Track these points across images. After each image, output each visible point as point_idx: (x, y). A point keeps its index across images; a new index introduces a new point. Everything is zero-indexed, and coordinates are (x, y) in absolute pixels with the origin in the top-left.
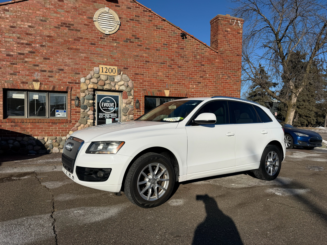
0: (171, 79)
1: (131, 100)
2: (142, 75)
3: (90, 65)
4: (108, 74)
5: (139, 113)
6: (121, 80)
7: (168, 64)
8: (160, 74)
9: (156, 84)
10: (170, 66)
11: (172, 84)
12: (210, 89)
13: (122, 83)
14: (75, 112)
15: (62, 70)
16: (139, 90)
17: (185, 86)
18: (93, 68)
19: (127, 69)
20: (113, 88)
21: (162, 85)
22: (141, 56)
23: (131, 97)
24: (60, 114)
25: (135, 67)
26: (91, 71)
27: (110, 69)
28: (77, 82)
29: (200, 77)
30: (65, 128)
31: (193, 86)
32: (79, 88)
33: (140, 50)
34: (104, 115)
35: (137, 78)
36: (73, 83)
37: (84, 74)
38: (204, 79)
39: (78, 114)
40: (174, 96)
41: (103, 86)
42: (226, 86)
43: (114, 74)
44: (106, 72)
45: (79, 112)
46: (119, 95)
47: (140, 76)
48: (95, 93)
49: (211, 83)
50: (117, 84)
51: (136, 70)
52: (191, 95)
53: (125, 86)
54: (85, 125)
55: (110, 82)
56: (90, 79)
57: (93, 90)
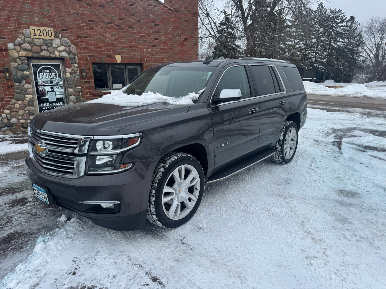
0: (122, 42)
1: (76, 69)
2: (86, 37)
3: (17, 26)
4: (43, 37)
5: (87, 83)
7: (116, 24)
8: (107, 36)
9: (105, 48)
10: (119, 26)
11: (124, 47)
12: (167, 53)
13: (62, 48)
14: (7, 87)
16: (84, 56)
17: (138, 50)
18: (22, 30)
19: (67, 30)
20: (52, 55)
21: (111, 49)
22: (83, 14)
23: (76, 65)
25: (76, 28)
26: (20, 34)
27: (44, 32)
28: (4, 49)
29: (155, 39)
31: (148, 50)
32: (8, 56)
33: (80, 7)
34: (45, 89)
35: (79, 42)
37: (12, 38)
38: (159, 42)
39: (12, 89)
40: (127, 62)
41: (38, 53)
42: (184, 50)
43: (50, 38)
44: (39, 35)
45: (13, 86)
46: (60, 64)
47: (84, 39)
48: (30, 62)
49: (168, 46)
50: (56, 49)
51: (77, 32)
52: (146, 60)
53: (66, 52)
54: (23, 101)
55: (47, 48)
56: (20, 45)
57: (26, 59)
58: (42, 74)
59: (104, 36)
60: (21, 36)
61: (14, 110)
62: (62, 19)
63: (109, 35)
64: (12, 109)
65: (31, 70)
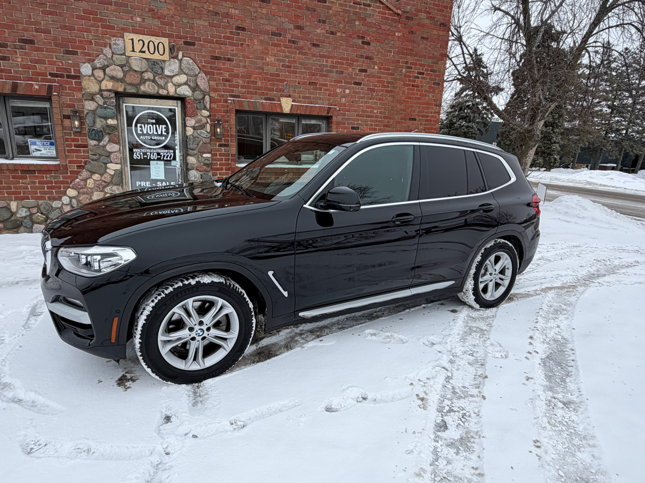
0: (296, 73)
1: (204, 120)
2: (229, 60)
3: (100, 32)
4: (147, 55)
5: (223, 148)
6: (181, 71)
7: (289, 36)
8: (270, 59)
9: (262, 83)
10: (294, 42)
11: (299, 84)
12: (380, 99)
14: (76, 146)
15: (31, 42)
16: (222, 96)
17: (326, 90)
18: (110, 39)
19: (194, 44)
20: (163, 92)
21: (274, 85)
22: (227, 15)
23: (206, 113)
24: (40, 150)
25: (212, 42)
26: (105, 47)
27: (151, 45)
28: (73, 74)
29: (361, 71)
30: (56, 183)
31: (344, 91)
32: (80, 89)
34: (145, 154)
35: (216, 68)
36: (62, 76)
37: (89, 55)
38: (368, 76)
39: (83, 151)
40: (303, 113)
41: (136, 86)
42: (413, 94)
43: (161, 58)
44: (141, 51)
45: (86, 146)
46: (176, 108)
47: (224, 64)
48: (121, 102)
49: (383, 86)
50: (170, 80)
51: (213, 48)
52: (339, 110)
53: (189, 86)
54: (101, 175)
55: (154, 77)
56: (104, 69)
57: (113, 95)
58: (143, 125)
59: (262, 59)
60: (107, 51)
61: (85, 190)
62: (186, 21)
63: (273, 59)
64: (81, 188)
65: (123, 116)
